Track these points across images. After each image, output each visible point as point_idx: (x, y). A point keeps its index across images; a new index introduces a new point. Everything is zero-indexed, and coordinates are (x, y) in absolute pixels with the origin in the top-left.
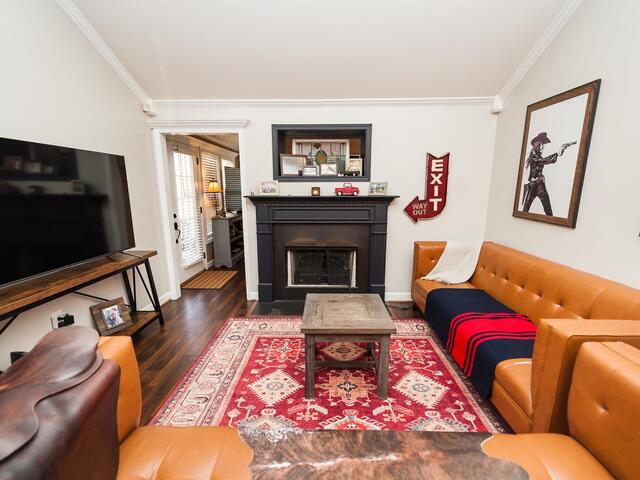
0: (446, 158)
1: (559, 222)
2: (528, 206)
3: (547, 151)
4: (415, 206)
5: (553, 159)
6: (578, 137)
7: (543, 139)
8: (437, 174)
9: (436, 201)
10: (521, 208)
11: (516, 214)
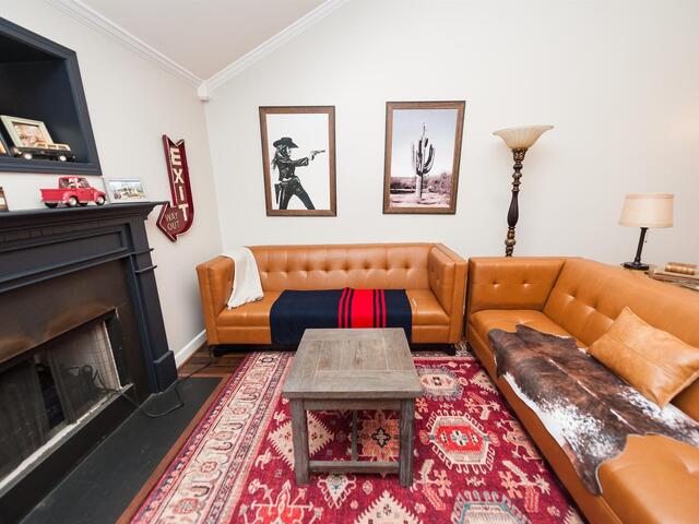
0: (182, 147)
1: (322, 214)
2: (284, 205)
3: (295, 155)
4: (169, 218)
5: (303, 162)
6: (326, 146)
7: (286, 143)
8: (177, 167)
9: (184, 207)
10: (276, 206)
11: (270, 213)
